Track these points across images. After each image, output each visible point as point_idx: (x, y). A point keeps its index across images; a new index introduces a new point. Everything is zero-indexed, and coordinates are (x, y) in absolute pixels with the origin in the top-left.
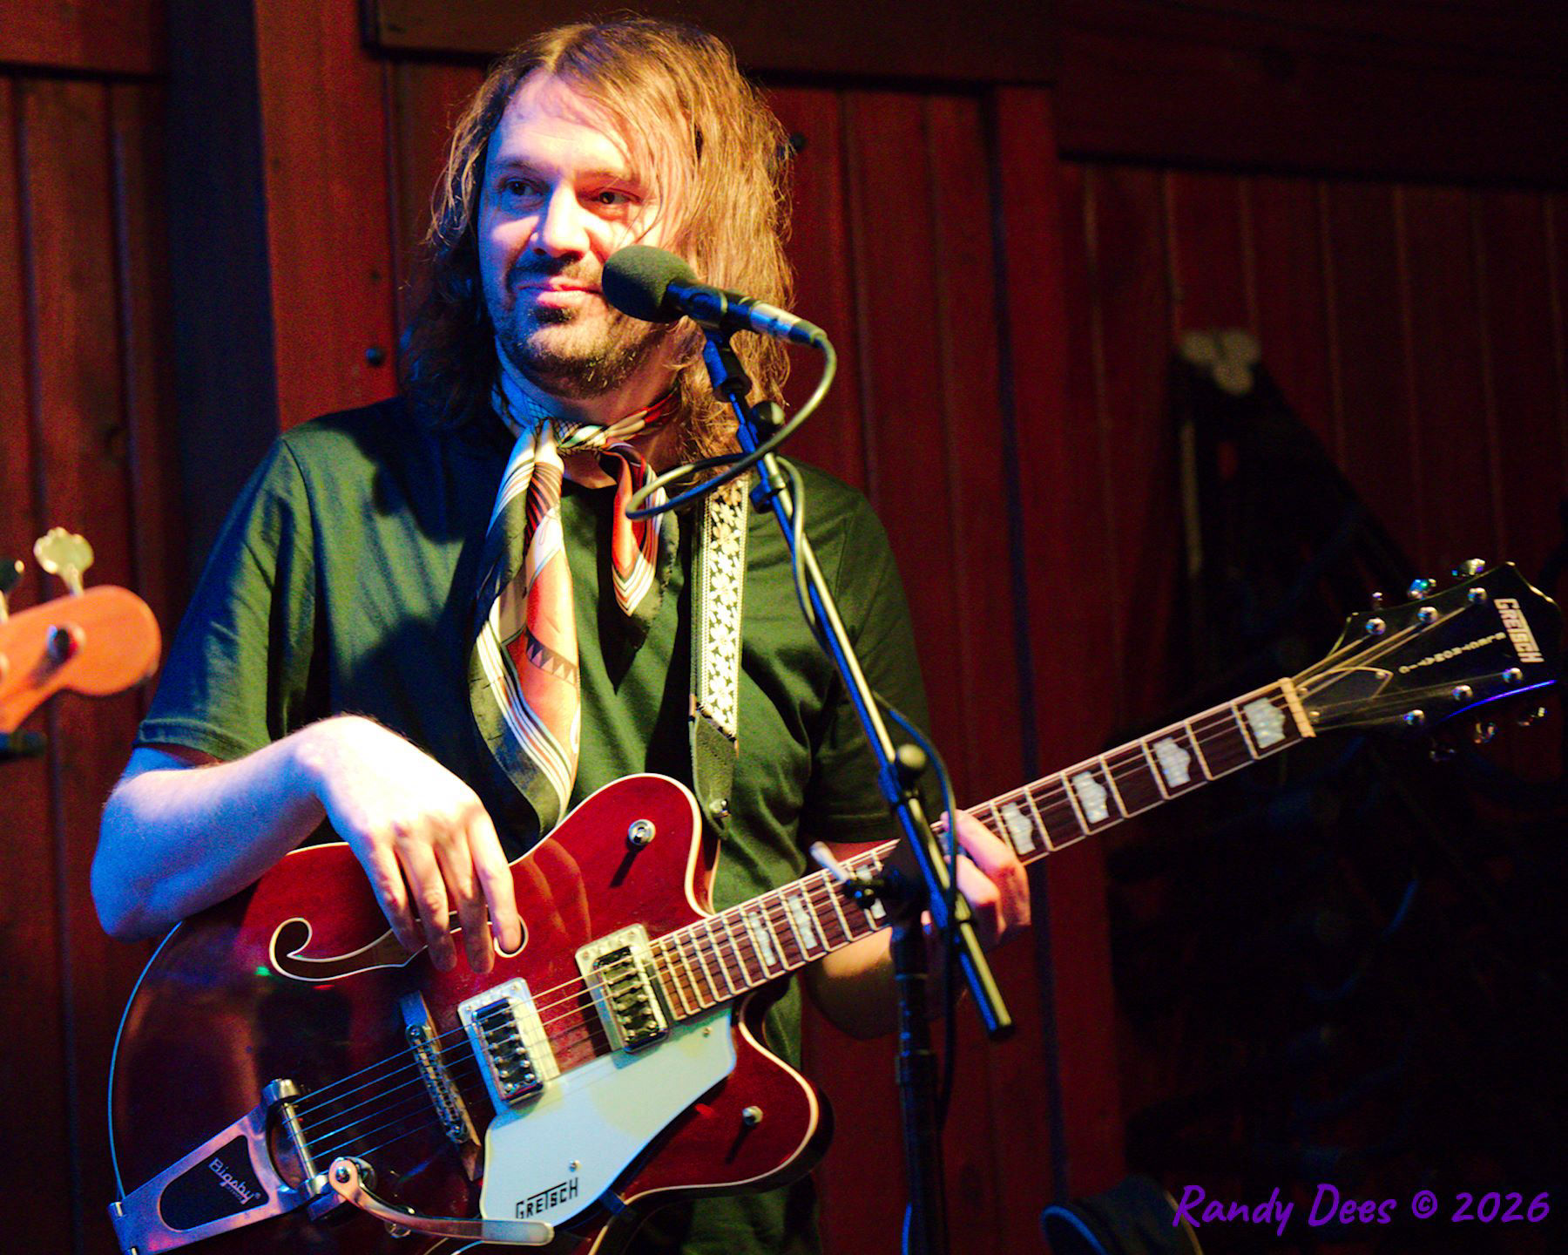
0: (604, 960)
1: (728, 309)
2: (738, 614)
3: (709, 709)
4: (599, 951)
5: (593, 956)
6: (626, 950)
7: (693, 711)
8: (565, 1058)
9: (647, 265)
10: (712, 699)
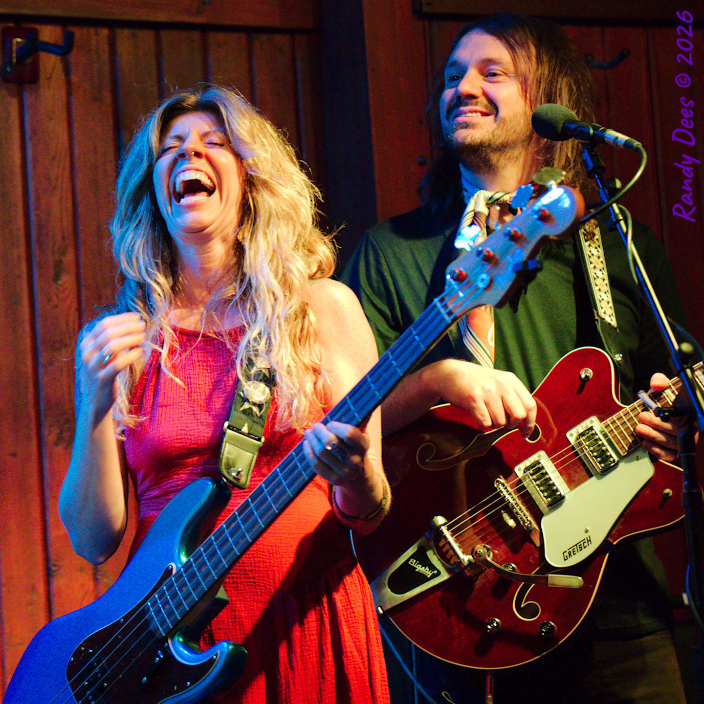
0: (582, 434)
1: (593, 133)
2: (605, 273)
3: (603, 316)
4: (578, 432)
5: (575, 435)
6: (591, 428)
7: (596, 317)
8: (572, 483)
9: (554, 113)
10: (603, 311)
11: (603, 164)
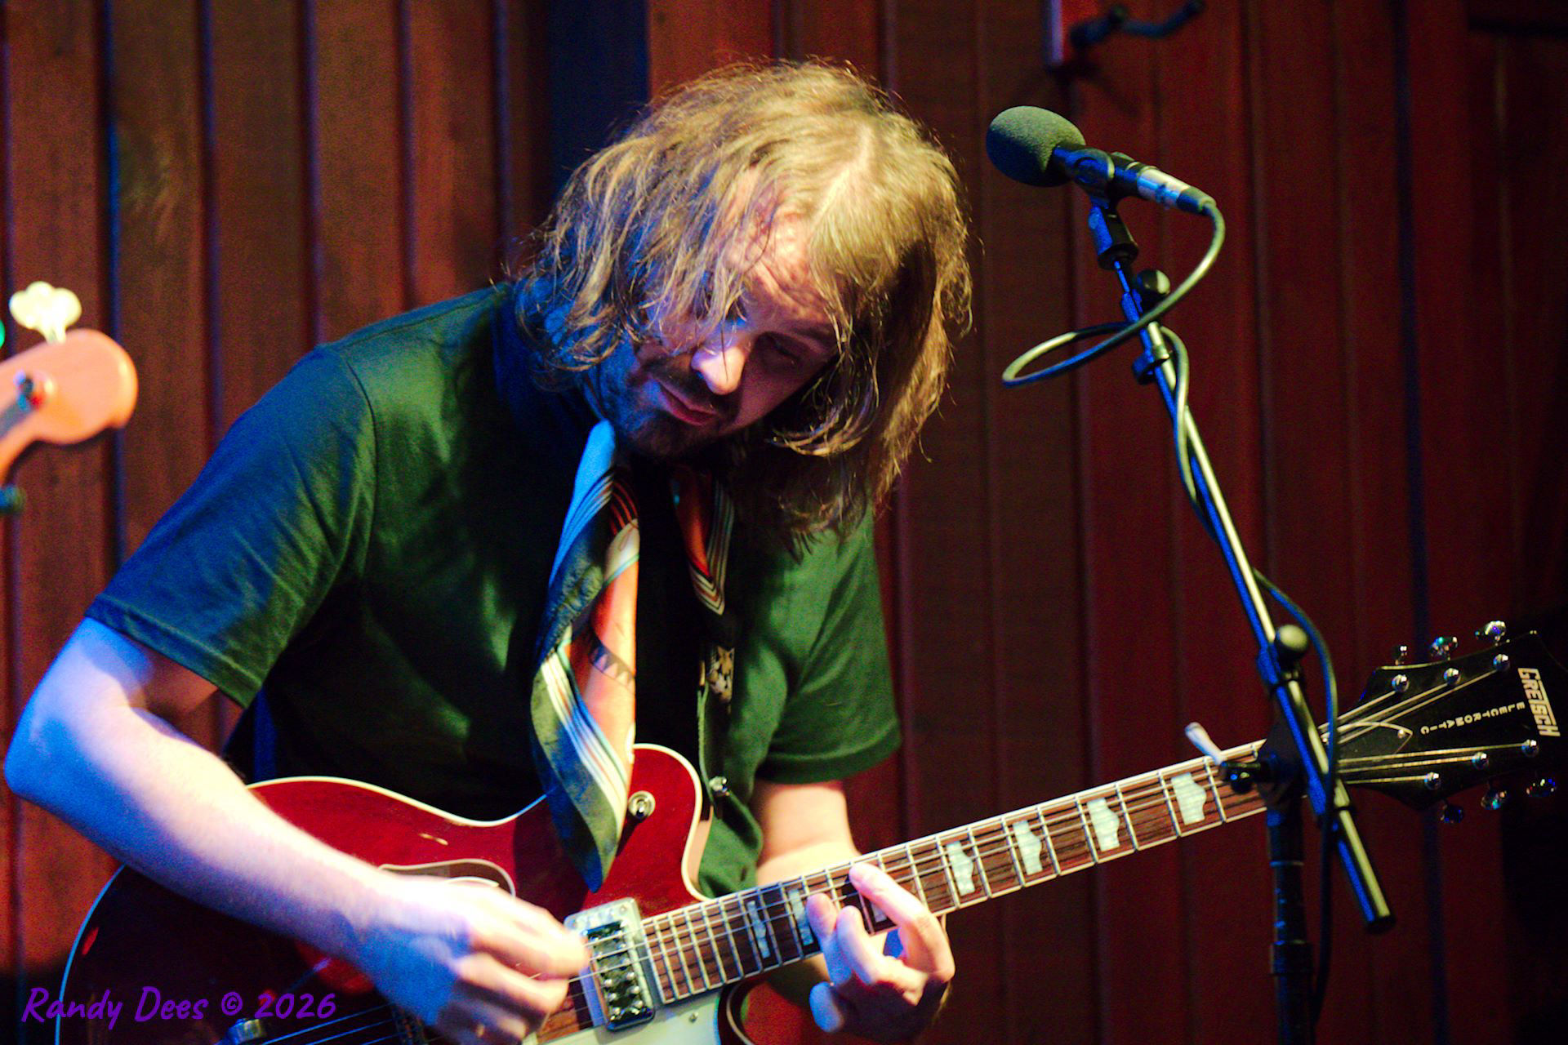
1: (1115, 175)
4: (589, 923)
5: (582, 926)
6: (615, 927)
7: (703, 680)
9: (1033, 126)
11: (1132, 239)
